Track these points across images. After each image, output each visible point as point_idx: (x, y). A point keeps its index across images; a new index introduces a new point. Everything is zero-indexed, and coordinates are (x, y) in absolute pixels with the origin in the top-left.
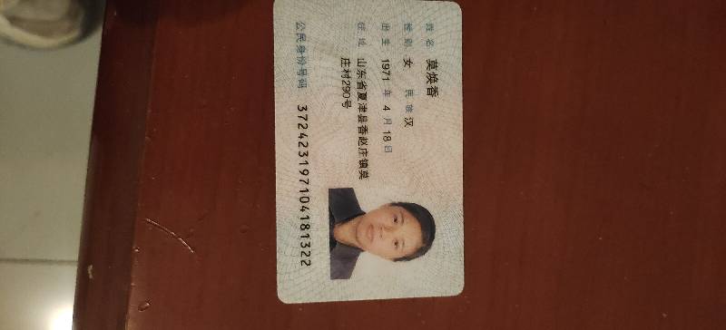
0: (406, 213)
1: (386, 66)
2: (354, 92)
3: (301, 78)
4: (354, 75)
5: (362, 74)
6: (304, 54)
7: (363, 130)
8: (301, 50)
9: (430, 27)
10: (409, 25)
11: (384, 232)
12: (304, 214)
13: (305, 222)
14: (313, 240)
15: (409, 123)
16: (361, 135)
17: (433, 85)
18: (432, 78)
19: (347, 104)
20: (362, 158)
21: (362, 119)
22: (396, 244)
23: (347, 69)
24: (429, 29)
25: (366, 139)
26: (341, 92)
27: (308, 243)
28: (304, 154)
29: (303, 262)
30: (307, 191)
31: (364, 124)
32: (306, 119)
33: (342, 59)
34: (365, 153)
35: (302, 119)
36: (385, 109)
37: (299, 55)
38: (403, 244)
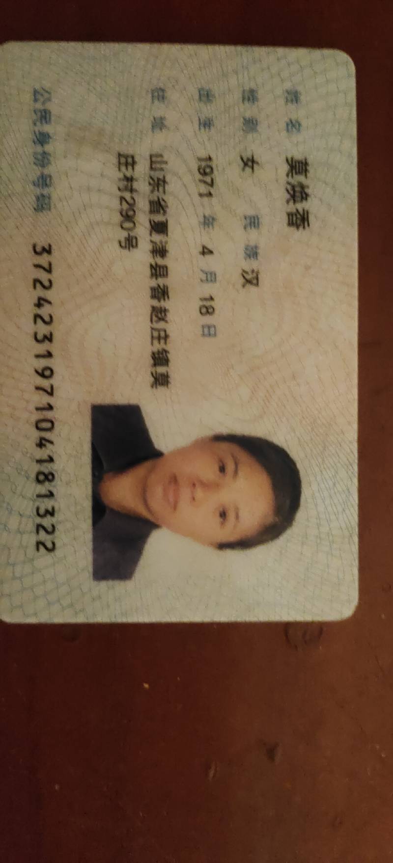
0: (244, 457)
1: (206, 170)
2: (143, 219)
3: (38, 191)
4: (142, 186)
5: (158, 183)
6: (48, 148)
7: (160, 293)
8: (42, 139)
9: (293, 97)
10: (252, 92)
11: (199, 493)
12: (42, 454)
13: (46, 468)
14: (59, 503)
15: (251, 280)
16: (155, 303)
17: (300, 206)
18: (298, 193)
19: (130, 243)
20: (157, 347)
21: (158, 271)
22: (223, 515)
23: (128, 174)
24: (292, 101)
25: (165, 311)
26: (118, 218)
27: (50, 509)
28: (45, 337)
29: (39, 544)
30: (50, 407)
31: (161, 281)
32: (49, 270)
33: (120, 155)
34: (162, 337)
35: (42, 270)
36: (203, 253)
37: (39, 149)
38: (237, 517)
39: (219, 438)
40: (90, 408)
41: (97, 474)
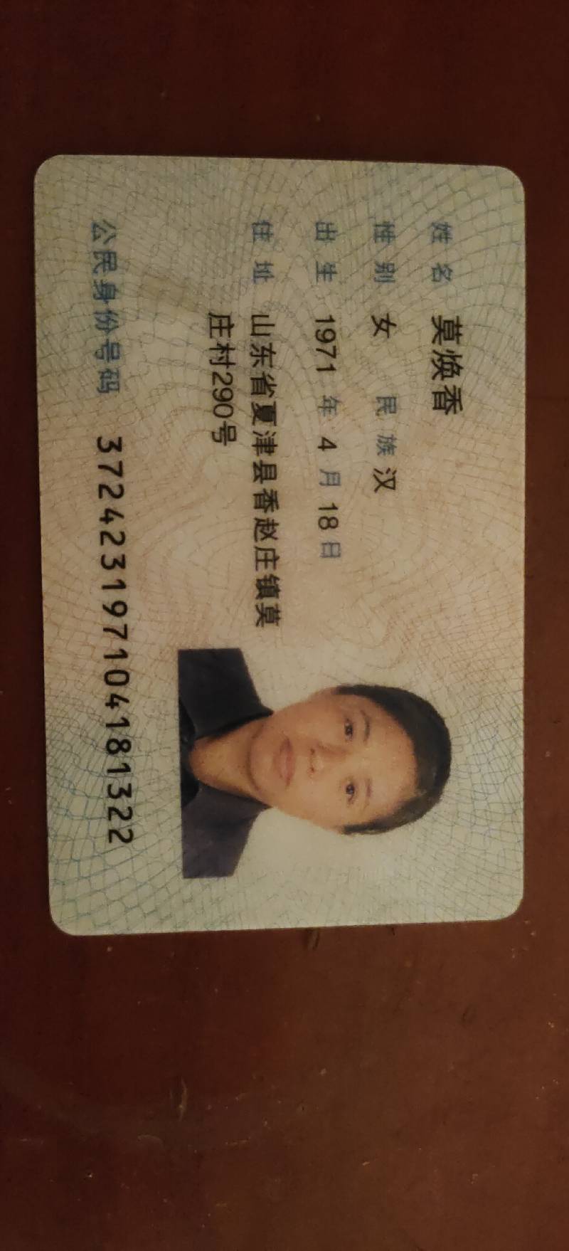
0: (377, 714)
1: (326, 336)
2: (243, 402)
3: (102, 365)
4: (242, 357)
5: (264, 354)
6: (114, 305)
7: (267, 501)
8: (106, 292)
9: (442, 232)
10: (387, 226)
11: (320, 763)
12: (115, 715)
13: (119, 734)
14: (136, 779)
15: (386, 482)
16: (260, 514)
17: (449, 383)
18: (447, 366)
19: (226, 435)
20: (263, 572)
21: (264, 472)
22: (351, 789)
23: (224, 342)
24: (440, 238)
25: (274, 524)
26: (209, 402)
27: (126, 788)
28: (115, 561)
29: (112, 833)
30: (124, 655)
31: (268, 485)
32: (119, 473)
33: (211, 316)
34: (270, 558)
35: (108, 472)
36: (323, 447)
37: (101, 306)
38: (369, 791)
39: (344, 690)
40: (176, 655)
41: (186, 740)
